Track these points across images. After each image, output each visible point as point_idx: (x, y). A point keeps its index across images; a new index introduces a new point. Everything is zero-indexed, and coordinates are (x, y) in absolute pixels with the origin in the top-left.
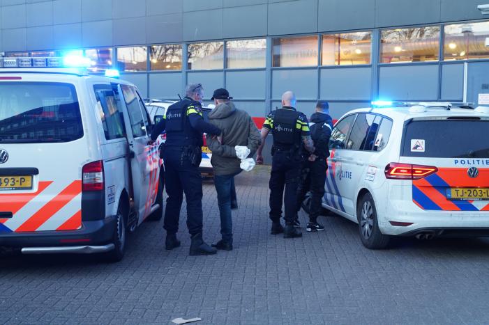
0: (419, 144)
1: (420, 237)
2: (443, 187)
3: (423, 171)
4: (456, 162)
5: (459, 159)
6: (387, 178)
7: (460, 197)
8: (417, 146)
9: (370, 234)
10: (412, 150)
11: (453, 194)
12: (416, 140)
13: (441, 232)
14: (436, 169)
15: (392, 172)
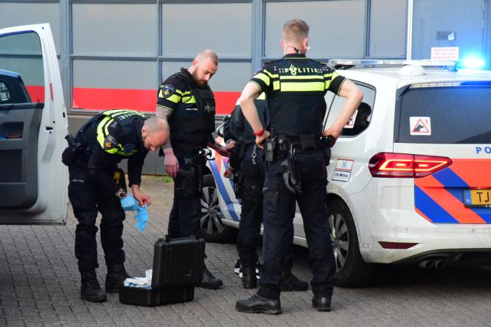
0: (421, 124)
1: (428, 264)
2: (459, 188)
3: (431, 165)
4: (478, 150)
5: (483, 146)
6: (374, 176)
7: (483, 203)
8: (420, 127)
9: (342, 264)
10: (412, 133)
11: (474, 198)
12: (418, 118)
13: (457, 257)
14: (450, 162)
15: (383, 167)
